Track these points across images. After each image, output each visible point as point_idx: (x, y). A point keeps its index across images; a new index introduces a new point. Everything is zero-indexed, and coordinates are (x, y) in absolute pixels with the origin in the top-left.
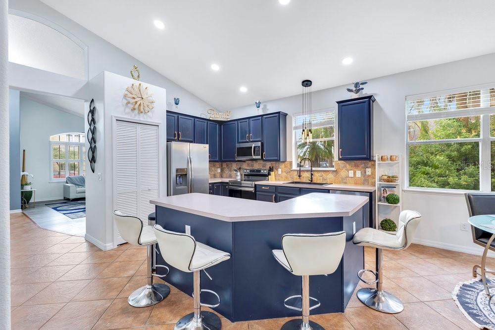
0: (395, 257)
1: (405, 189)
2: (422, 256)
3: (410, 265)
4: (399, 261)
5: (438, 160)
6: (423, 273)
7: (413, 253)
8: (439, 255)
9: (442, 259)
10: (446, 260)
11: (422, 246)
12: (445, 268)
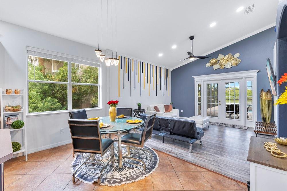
0: (26, 171)
1: (27, 115)
2: (43, 159)
3: (40, 171)
4: (30, 173)
5: (32, 94)
6: (50, 171)
7: (36, 160)
8: (52, 153)
9: (55, 155)
10: (57, 154)
11: (39, 152)
12: (59, 160)
